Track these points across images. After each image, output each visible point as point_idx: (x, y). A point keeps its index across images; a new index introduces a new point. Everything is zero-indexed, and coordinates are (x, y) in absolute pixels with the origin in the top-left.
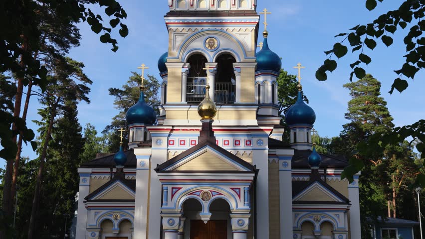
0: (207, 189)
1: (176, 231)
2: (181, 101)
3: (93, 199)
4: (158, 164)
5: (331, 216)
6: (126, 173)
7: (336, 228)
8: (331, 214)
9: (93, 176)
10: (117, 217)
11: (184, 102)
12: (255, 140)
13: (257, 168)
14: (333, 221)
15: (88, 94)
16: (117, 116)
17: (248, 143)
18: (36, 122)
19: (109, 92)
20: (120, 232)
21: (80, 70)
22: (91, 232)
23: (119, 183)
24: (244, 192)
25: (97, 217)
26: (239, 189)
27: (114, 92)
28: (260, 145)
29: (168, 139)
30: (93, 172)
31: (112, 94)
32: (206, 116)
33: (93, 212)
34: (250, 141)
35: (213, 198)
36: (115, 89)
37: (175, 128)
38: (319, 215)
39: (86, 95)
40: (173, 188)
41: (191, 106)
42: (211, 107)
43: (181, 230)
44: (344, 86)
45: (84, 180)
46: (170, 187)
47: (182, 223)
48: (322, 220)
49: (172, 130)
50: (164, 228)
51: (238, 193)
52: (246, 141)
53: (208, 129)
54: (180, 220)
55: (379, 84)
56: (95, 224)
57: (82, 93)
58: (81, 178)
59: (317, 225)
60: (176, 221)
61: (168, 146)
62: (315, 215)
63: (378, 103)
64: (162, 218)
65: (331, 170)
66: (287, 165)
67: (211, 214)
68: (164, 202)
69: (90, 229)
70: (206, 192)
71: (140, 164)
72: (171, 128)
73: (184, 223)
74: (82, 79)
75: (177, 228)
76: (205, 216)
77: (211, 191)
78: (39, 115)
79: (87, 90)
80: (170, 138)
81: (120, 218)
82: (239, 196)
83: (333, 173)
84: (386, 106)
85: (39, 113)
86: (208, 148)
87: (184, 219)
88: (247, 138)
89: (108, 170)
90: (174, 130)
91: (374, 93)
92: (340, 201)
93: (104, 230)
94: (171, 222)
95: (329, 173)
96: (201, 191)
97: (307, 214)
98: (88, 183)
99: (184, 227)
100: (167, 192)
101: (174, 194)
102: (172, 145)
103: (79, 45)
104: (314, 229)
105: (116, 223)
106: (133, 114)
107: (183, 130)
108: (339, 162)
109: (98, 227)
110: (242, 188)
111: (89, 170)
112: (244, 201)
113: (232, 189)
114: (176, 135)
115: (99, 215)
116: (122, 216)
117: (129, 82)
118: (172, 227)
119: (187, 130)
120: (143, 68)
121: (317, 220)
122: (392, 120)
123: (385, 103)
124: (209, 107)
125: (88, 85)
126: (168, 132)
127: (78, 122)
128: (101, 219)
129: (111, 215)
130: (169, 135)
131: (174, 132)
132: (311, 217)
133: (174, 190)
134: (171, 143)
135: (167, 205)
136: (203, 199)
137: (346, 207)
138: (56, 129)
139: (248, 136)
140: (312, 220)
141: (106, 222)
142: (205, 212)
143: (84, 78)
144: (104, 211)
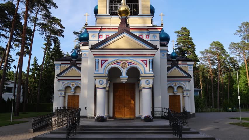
0: (124, 60)
1: (105, 88)
2: (106, 13)
3: (61, 76)
4: (92, 45)
5: (182, 84)
6: (78, 64)
7: (184, 89)
8: (182, 82)
9: (62, 65)
10: (73, 85)
11: (108, 14)
12: (151, 35)
13: (157, 47)
14: (183, 86)
15: (63, 33)
16: (77, 45)
17: (147, 37)
18: (43, 48)
19: (73, 33)
20: (75, 93)
21: (59, 22)
22: (60, 93)
23: (74, 68)
24: (150, 63)
25: (63, 85)
26: (146, 60)
27: (75, 33)
28: (155, 38)
29: (99, 35)
30: (61, 63)
31: (75, 34)
32: (123, 14)
33: (61, 82)
34: (149, 36)
35: (128, 67)
36: (76, 32)
37: (103, 28)
38: (176, 83)
39: (62, 34)
40: (102, 60)
41: (112, 16)
42: (127, 9)
43: (107, 89)
44: (175, 32)
45: (57, 67)
46: (100, 60)
47: (108, 84)
48: (178, 86)
49: (101, 29)
50: (96, 86)
51: (146, 63)
52: (146, 36)
53: (125, 22)
54: (107, 81)
55: (189, 31)
56: (62, 88)
57: (61, 33)
58: (56, 66)
59: (175, 88)
60: (104, 82)
61: (98, 39)
62: (174, 83)
63: (189, 39)
64: (95, 80)
65: (181, 62)
66: (164, 55)
67: (128, 77)
68: (96, 69)
69: (60, 91)
70: (124, 63)
71: (84, 55)
72: (100, 27)
73: (109, 84)
74: (61, 27)
75: (105, 86)
76: (124, 78)
77: (127, 62)
78: (44, 45)
79: (62, 31)
80: (100, 34)
81: (75, 85)
82: (146, 65)
83: (181, 63)
84: (192, 41)
85: (44, 44)
86: (125, 34)
87: (109, 82)
88: (147, 34)
89: (69, 62)
90: (103, 29)
91: (188, 35)
92: (187, 76)
93: (67, 92)
94: (101, 82)
95: (180, 63)
96: (121, 62)
97: (170, 83)
98: (59, 69)
99: (109, 87)
100: (98, 63)
101: (103, 64)
102: (101, 38)
103: (57, 8)
104: (174, 90)
105: (73, 88)
106: (82, 36)
107: (108, 29)
108: (184, 58)
109: (64, 89)
110: (148, 60)
111: (60, 62)
112: (150, 69)
113: (142, 60)
114: (103, 32)
115: (64, 84)
116: (75, 84)
117: (82, 29)
118: (101, 85)
119: (110, 29)
120: (87, 15)
121: (175, 86)
122: (195, 46)
123: (192, 39)
124: (126, 8)
125: (63, 29)
126: (99, 30)
127: (61, 48)
128: (65, 86)
129: (70, 84)
130: (99, 32)
131: (102, 31)
132: (172, 84)
133: (103, 61)
134: (101, 37)
135: (98, 71)
136: (122, 67)
137: (190, 79)
138: (51, 51)
139: (147, 32)
140: (173, 85)
141: (68, 87)
142: (124, 76)
143: (61, 26)
144: (66, 82)
